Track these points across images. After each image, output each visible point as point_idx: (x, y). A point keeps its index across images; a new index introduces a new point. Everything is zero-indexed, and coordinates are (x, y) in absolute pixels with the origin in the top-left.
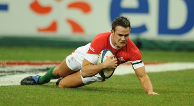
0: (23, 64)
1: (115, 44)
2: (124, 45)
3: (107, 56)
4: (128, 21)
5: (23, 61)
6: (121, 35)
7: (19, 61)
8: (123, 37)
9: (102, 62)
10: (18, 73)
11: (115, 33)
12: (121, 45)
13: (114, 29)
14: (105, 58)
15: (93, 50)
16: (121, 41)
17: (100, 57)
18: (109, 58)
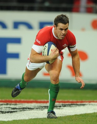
0: (31, 102)
3: (52, 50)
4: (67, 18)
5: (32, 100)
6: (62, 29)
7: (28, 100)
8: (64, 31)
9: (48, 55)
10: (27, 109)
13: (56, 24)
15: (39, 42)
16: (62, 34)
17: (46, 50)
18: (53, 52)
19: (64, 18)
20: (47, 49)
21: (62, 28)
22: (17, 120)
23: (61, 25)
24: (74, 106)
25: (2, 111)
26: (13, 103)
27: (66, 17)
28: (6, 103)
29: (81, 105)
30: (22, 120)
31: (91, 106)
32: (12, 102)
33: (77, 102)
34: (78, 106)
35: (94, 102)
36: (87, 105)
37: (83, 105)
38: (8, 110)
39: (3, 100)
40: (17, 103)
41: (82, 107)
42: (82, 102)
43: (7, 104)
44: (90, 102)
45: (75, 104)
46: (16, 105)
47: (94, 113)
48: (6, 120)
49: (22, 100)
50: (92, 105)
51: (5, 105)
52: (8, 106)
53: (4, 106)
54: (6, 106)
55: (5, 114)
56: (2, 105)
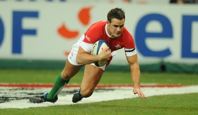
1: (110, 34)
2: (119, 35)
3: (102, 49)
4: (123, 12)
6: (116, 26)
7: (47, 84)
8: (119, 28)
9: (97, 54)
11: (111, 24)
12: (116, 36)
13: (109, 20)
14: (100, 50)
15: (89, 39)
16: (116, 32)
17: (95, 48)
18: (104, 51)
19: (119, 12)
20: (97, 46)
21: (117, 24)
22: (34, 108)
23: (115, 21)
24: (101, 91)
25: (17, 96)
26: (29, 88)
27: (121, 11)
28: (21, 88)
29: (109, 90)
30: (40, 107)
31: (121, 91)
32: (28, 86)
33: (105, 86)
34: (105, 91)
35: (124, 86)
36: (116, 89)
37: (112, 90)
38: (23, 95)
39: (18, 84)
40: (35, 88)
41: (110, 93)
42: (110, 86)
43: (23, 89)
44: (120, 86)
45: (102, 88)
46: (33, 89)
47: (125, 99)
48: (21, 107)
49: (41, 84)
50: (122, 89)
51: (20, 89)
52: (24, 91)
53: (19, 91)
54: (21, 91)
55: (20, 100)
56: (17, 89)
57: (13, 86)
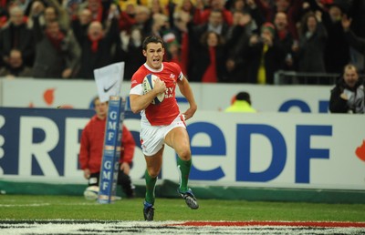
3: (154, 81)
5: (348, 222)
26: (318, 227)
32: (317, 224)
39: (304, 222)
40: (326, 227)
43: (310, 228)
51: (306, 229)
52: (312, 231)
53: (304, 231)
54: (307, 231)
56: (302, 229)
57: (296, 224)
